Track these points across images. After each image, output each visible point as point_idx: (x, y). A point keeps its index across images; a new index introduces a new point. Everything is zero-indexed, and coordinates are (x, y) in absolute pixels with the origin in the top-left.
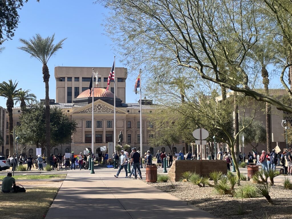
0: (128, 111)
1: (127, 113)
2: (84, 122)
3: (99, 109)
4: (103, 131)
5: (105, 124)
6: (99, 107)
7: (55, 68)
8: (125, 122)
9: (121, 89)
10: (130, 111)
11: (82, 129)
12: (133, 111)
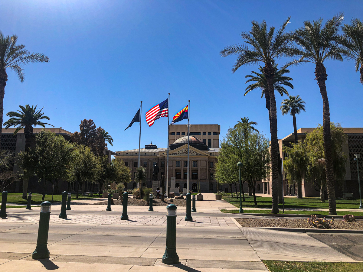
0: (211, 154)
1: (209, 156)
2: (174, 162)
3: (186, 152)
6: (187, 150)
8: (208, 162)
9: (215, 140)
11: (173, 168)
12: (215, 154)
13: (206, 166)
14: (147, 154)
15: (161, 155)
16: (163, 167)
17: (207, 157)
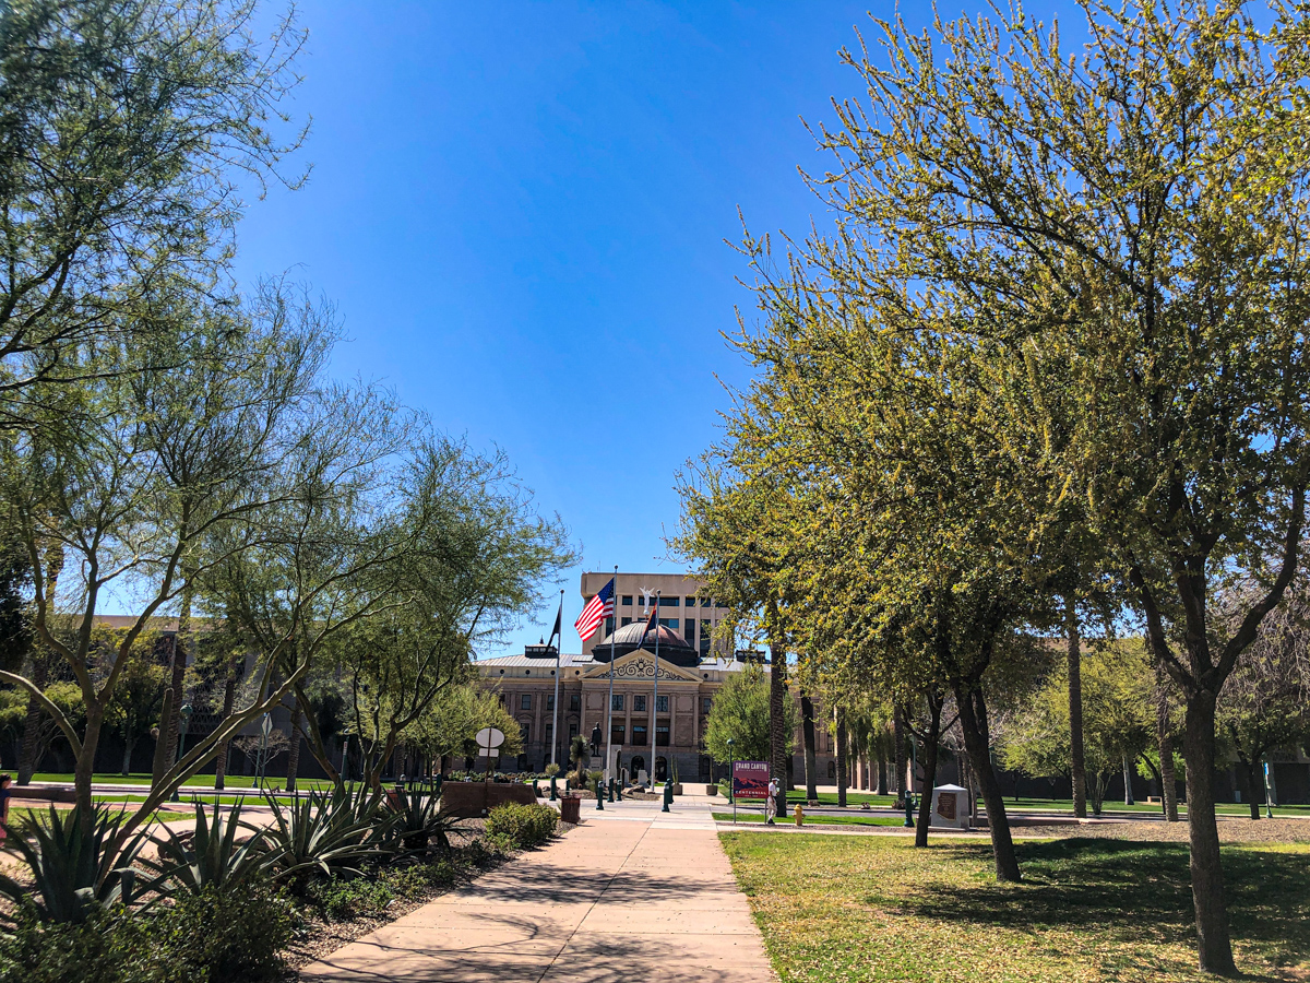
0: (706, 676)
1: (701, 681)
2: (607, 696)
3: (641, 670)
4: (647, 720)
5: (652, 702)
6: (641, 666)
7: (584, 575)
8: (697, 699)
10: (710, 676)
12: (716, 677)
13: (692, 711)
14: (532, 672)
15: (570, 678)
16: (576, 710)
17: (695, 685)
